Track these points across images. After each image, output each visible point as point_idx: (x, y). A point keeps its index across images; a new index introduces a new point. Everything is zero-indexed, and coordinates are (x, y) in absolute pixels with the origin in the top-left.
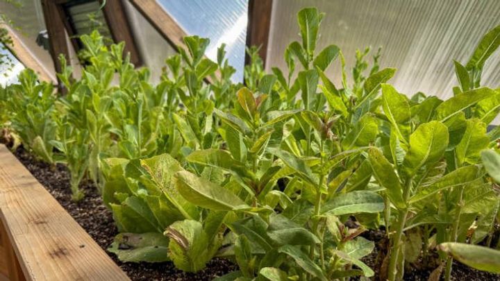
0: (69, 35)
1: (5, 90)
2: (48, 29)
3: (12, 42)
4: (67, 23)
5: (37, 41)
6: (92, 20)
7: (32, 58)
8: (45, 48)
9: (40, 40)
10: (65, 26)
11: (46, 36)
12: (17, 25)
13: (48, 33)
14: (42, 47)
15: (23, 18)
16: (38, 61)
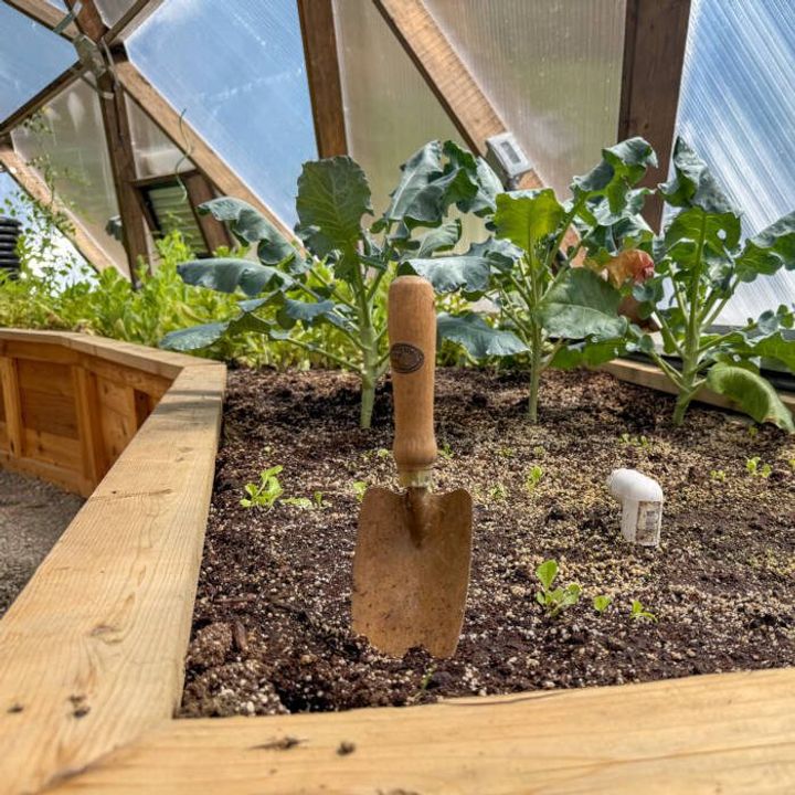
0: (151, 229)
1: (72, 289)
2: (121, 214)
3: (73, 230)
4: (145, 209)
5: (107, 229)
6: (171, 216)
7: (98, 250)
8: (117, 238)
9: (111, 228)
10: (143, 213)
11: (119, 223)
12: (80, 208)
13: (122, 219)
14: (113, 237)
15: (89, 199)
16: (105, 253)
